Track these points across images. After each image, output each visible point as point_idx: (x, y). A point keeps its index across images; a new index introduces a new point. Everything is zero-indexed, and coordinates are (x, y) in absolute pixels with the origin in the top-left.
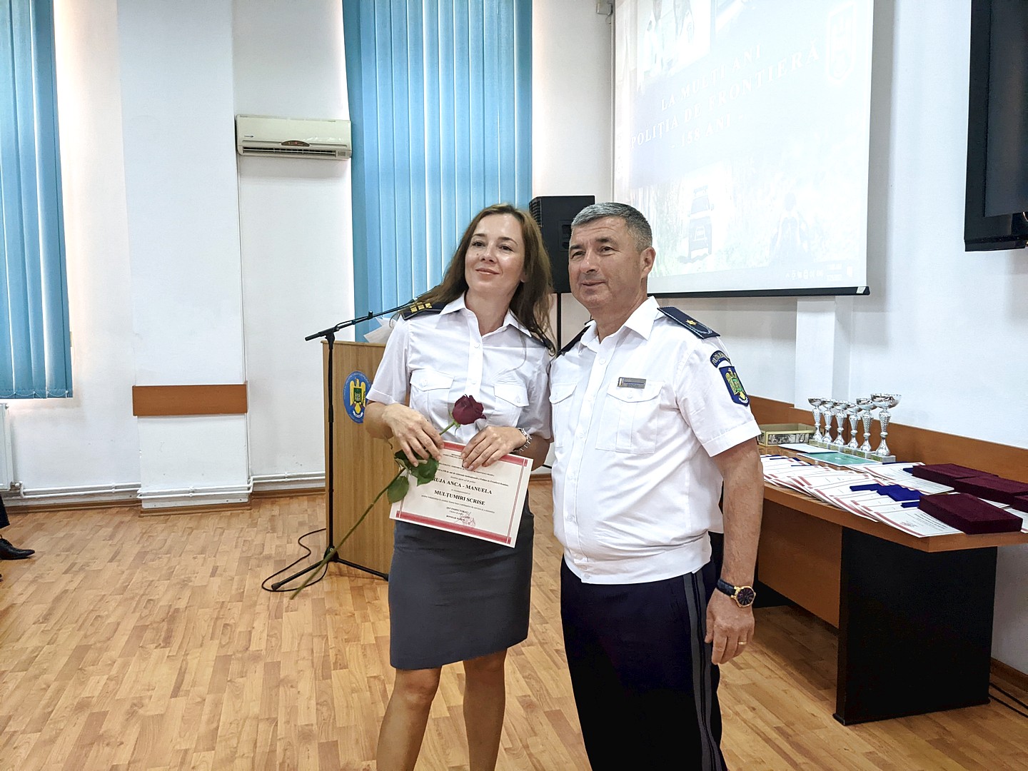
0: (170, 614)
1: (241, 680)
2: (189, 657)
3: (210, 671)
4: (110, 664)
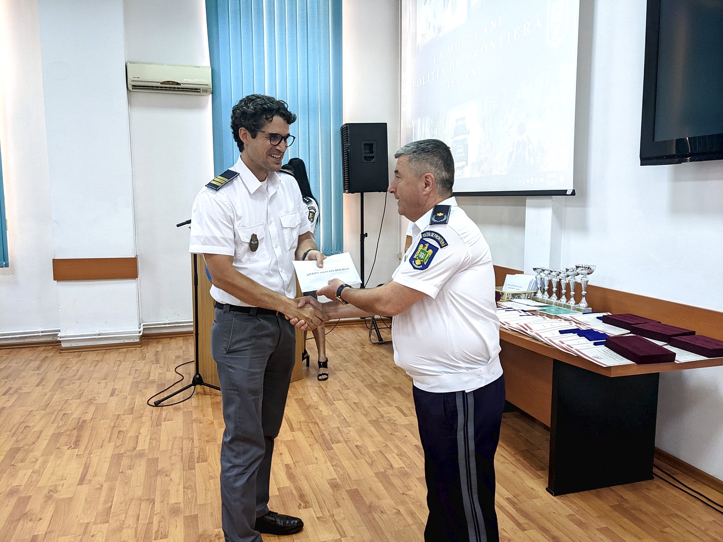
0: (80, 423)
1: (129, 471)
2: (91, 455)
3: (107, 465)
4: (34, 461)
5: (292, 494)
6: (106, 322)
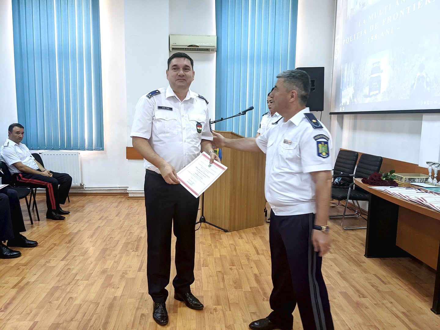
0: (138, 238)
4: (115, 256)
5: (259, 291)
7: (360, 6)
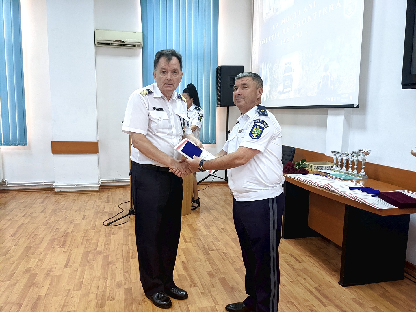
0: (65, 234)
1: (93, 262)
2: (72, 252)
3: (80, 258)
4: (39, 254)
5: (186, 278)
6: (80, 178)
7: (274, 10)
